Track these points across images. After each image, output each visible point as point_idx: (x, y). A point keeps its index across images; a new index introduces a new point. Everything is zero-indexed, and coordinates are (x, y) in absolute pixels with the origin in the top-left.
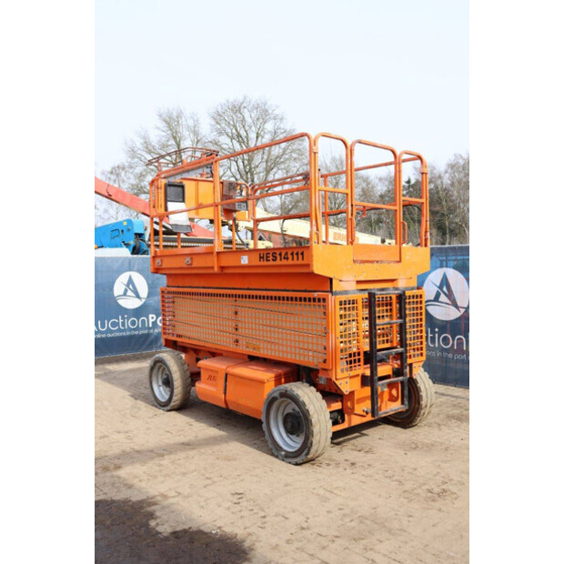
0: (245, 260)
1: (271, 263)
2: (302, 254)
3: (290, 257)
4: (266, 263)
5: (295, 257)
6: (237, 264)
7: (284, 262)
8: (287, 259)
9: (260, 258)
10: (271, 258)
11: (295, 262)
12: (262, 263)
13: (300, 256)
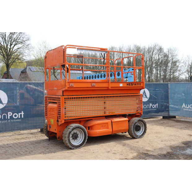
0: (121, 85)
1: (131, 86)
3: (137, 85)
4: (129, 86)
5: (138, 85)
6: (119, 86)
7: (135, 86)
8: (136, 85)
9: (127, 84)
10: (131, 85)
11: (138, 86)
12: (128, 86)
13: (140, 85)
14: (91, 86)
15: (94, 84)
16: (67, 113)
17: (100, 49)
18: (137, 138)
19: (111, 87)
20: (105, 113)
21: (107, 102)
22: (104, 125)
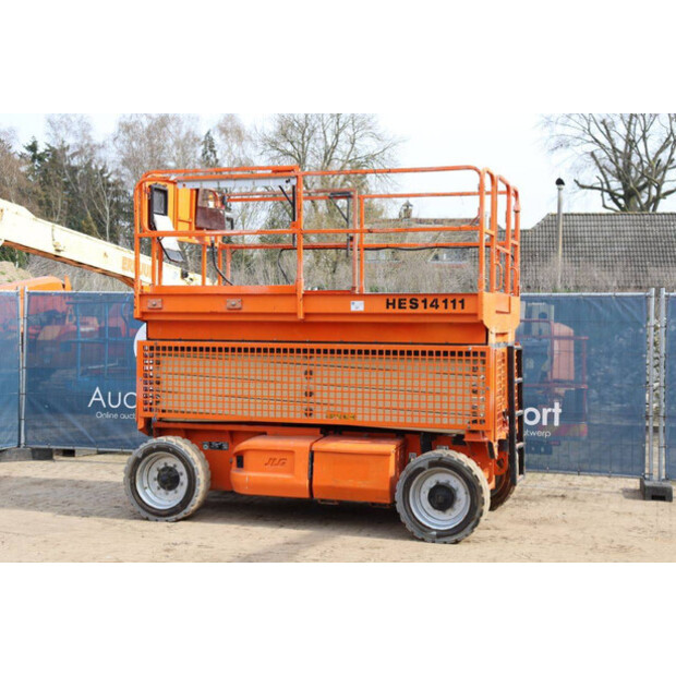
0: (358, 306)
1: (409, 310)
2: (462, 302)
3: (442, 305)
4: (397, 310)
5: (450, 305)
6: (347, 311)
7: (430, 310)
8: (437, 307)
9: (388, 304)
10: (408, 305)
11: (450, 310)
12: (391, 310)
13: (459, 305)
14: (224, 310)
15: (233, 302)
16: (163, 397)
17: (270, 172)
18: (423, 540)
19: (306, 314)
20: (309, 413)
21: (319, 373)
22: (278, 457)
